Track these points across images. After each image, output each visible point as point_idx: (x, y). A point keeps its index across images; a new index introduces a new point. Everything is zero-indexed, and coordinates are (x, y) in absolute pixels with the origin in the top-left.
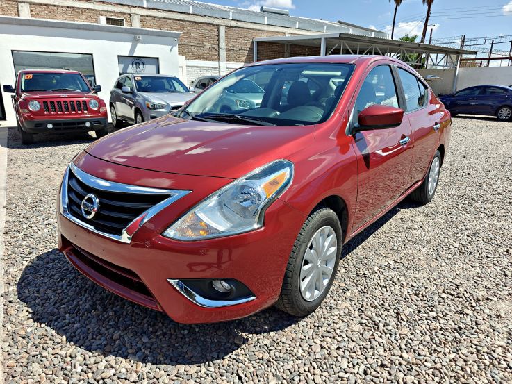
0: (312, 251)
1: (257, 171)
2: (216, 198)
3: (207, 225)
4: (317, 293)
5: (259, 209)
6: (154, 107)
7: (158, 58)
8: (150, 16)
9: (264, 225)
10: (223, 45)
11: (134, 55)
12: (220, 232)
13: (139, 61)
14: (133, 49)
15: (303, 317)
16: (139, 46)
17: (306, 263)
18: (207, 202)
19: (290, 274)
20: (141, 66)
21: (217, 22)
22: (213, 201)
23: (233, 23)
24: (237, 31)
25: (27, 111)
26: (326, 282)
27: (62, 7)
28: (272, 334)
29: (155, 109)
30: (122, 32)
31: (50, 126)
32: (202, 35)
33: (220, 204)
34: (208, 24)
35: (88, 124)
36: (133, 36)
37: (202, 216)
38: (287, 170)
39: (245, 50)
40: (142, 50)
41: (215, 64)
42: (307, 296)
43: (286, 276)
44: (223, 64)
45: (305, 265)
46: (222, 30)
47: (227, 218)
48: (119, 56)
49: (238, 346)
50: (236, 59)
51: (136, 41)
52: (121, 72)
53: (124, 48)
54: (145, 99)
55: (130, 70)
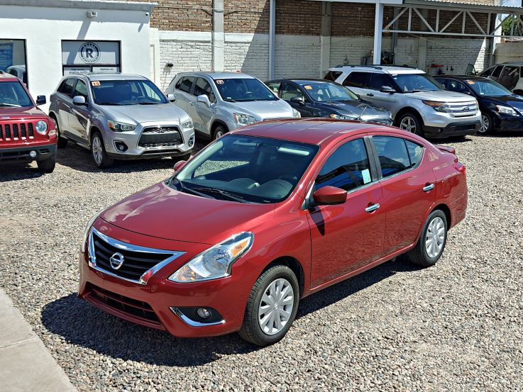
0: (269, 296)
1: (233, 237)
2: (201, 256)
3: (195, 274)
4: (275, 331)
5: (228, 264)
6: (119, 128)
7: (119, 42)
9: (231, 274)
10: (219, 5)
11: (85, 39)
12: (203, 278)
13: (91, 46)
14: (84, 30)
15: (264, 347)
16: (93, 24)
17: (264, 304)
18: (196, 259)
19: (250, 310)
20: (94, 54)
22: (199, 259)
26: (284, 323)
28: (238, 355)
29: (120, 130)
30: (70, 7)
33: (204, 260)
35: (33, 154)
36: (85, 11)
37: (192, 267)
38: (248, 239)
39: (255, 13)
40: (97, 31)
41: (206, 35)
42: (266, 330)
43: (247, 311)
44: (219, 35)
45: (262, 305)
47: (208, 270)
48: (62, 40)
49: (214, 360)
50: (242, 28)
51: (88, 19)
52: (65, 63)
53: (71, 29)
54: (107, 117)
55: (78, 60)
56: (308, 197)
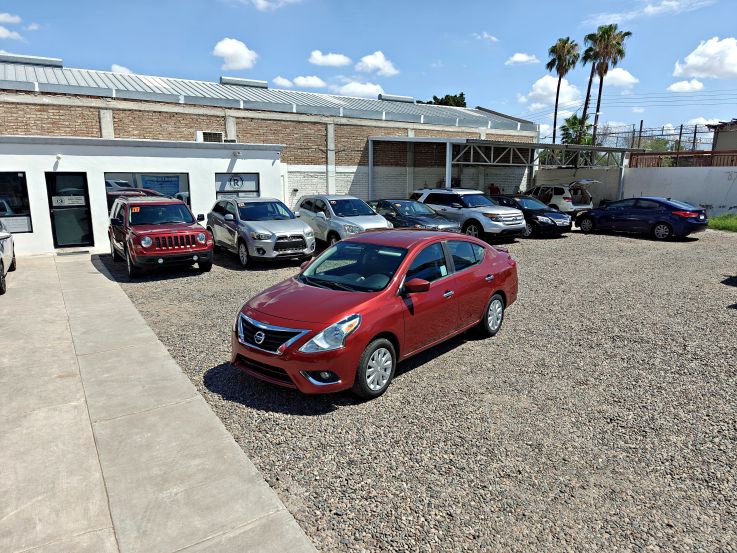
0: (374, 362)
1: (346, 318)
2: (323, 333)
3: (318, 346)
4: (378, 387)
5: (343, 338)
6: (259, 237)
7: (258, 174)
8: (247, 118)
9: (345, 346)
10: (331, 146)
11: (233, 172)
12: (324, 349)
13: (237, 177)
14: (232, 165)
16: (239, 161)
17: (370, 367)
18: (318, 335)
19: (360, 372)
20: (240, 183)
21: (325, 120)
23: (344, 121)
24: (348, 129)
25: (139, 247)
26: (385, 382)
27: (148, 112)
29: (260, 239)
31: (161, 261)
32: (307, 136)
34: (315, 123)
35: (195, 258)
36: (232, 151)
37: (316, 341)
38: (358, 319)
39: (358, 151)
40: (242, 166)
41: (322, 168)
42: (372, 387)
43: (357, 373)
44: (331, 168)
45: (368, 369)
46: (331, 129)
47: (328, 343)
48: (216, 173)
50: (349, 162)
51: (235, 157)
52: (218, 190)
53: (222, 165)
54: (250, 229)
55: (228, 188)
56: (401, 286)
